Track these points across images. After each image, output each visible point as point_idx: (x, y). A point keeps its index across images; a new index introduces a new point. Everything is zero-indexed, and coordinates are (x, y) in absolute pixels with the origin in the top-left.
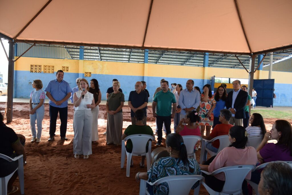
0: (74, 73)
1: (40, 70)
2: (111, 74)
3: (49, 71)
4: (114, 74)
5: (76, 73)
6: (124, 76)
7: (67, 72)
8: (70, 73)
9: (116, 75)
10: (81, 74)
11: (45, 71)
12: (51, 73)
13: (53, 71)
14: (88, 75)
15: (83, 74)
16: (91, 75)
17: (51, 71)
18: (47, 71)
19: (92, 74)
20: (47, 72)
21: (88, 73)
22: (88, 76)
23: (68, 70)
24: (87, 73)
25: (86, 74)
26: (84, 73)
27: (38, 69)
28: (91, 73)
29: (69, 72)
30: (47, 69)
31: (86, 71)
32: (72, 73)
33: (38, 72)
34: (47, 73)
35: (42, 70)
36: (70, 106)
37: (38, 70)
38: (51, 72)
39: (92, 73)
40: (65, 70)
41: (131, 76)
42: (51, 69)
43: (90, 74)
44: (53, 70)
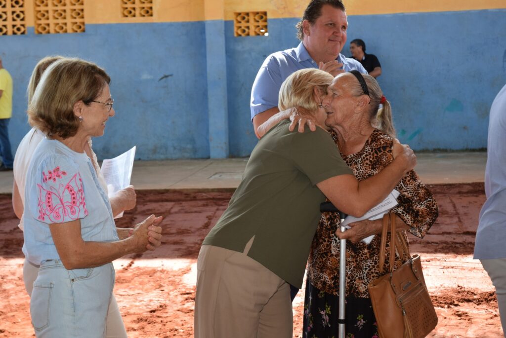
0: (184, 25)
1: (18, 23)
2: (368, 13)
3: (60, 21)
4: (387, 11)
5: (194, 19)
6: (442, 15)
7: (147, 20)
8: (162, 24)
9: (398, 12)
10: (215, 23)
11: (43, 22)
12: (70, 31)
13: (78, 20)
14: (252, 24)
15: (228, 24)
16: (269, 24)
17: (69, 20)
18: (52, 21)
19: (275, 20)
20: (52, 29)
21: (251, 18)
22: (252, 34)
23: (149, 12)
24: (244, 16)
25: (243, 24)
26: (231, 17)
27: (10, 16)
28: (265, 13)
29: (155, 19)
30: (51, 14)
31: (243, 9)
32: (171, 25)
33: (10, 30)
34: (52, 31)
35: (30, 22)
36: (169, 205)
37: (9, 23)
38: (69, 28)
39: (269, 16)
40: (137, 12)
41: (483, 14)
42: (68, 14)
43: (261, 23)
44: (80, 13)
